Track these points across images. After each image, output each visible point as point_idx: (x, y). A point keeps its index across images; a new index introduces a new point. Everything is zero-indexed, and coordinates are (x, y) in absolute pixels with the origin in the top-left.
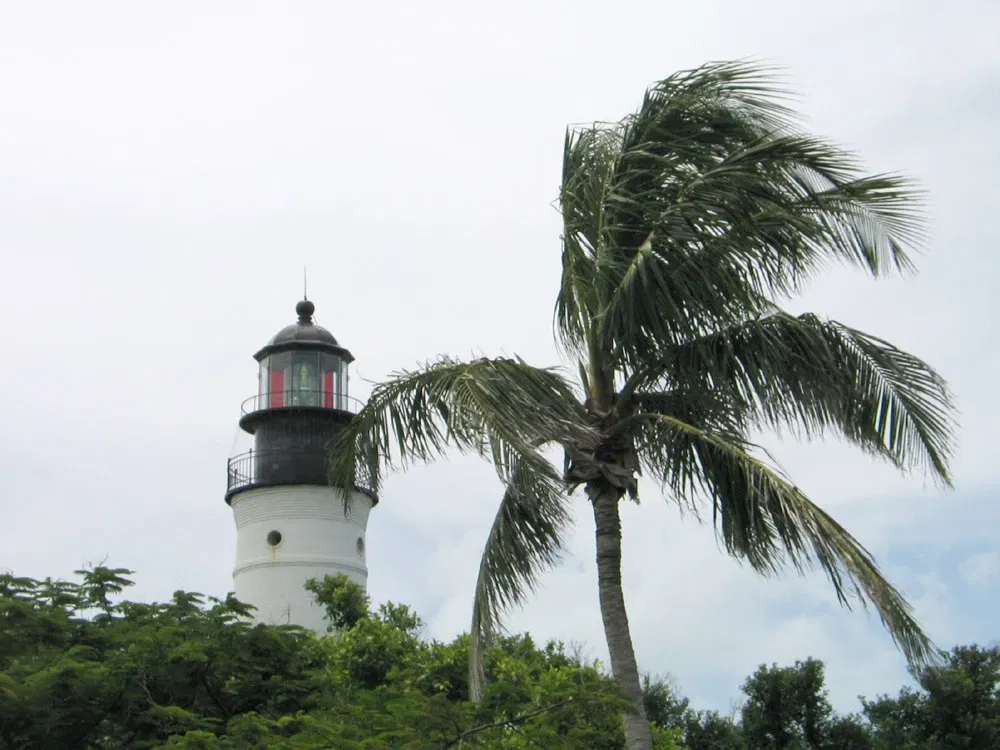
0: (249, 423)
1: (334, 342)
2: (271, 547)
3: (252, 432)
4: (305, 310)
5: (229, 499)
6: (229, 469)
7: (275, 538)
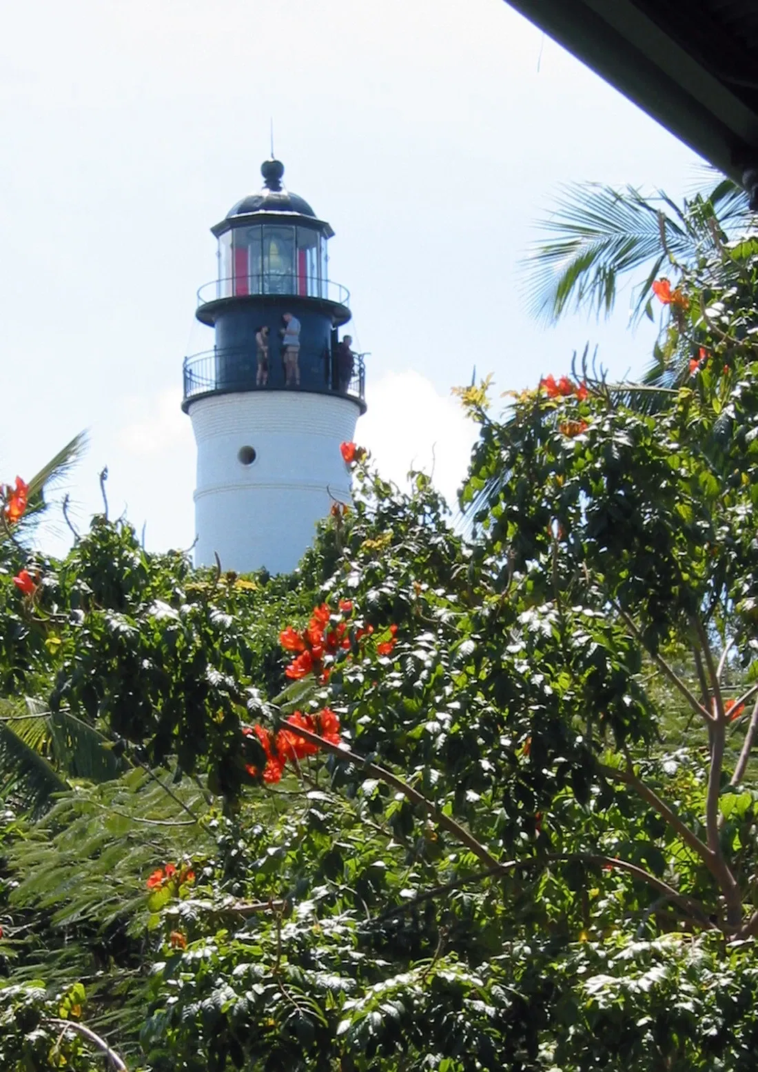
0: (207, 314)
1: (311, 213)
2: (243, 466)
3: (211, 324)
4: (273, 172)
5: (186, 408)
6: (185, 370)
7: (248, 456)
